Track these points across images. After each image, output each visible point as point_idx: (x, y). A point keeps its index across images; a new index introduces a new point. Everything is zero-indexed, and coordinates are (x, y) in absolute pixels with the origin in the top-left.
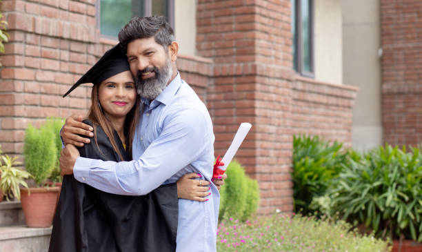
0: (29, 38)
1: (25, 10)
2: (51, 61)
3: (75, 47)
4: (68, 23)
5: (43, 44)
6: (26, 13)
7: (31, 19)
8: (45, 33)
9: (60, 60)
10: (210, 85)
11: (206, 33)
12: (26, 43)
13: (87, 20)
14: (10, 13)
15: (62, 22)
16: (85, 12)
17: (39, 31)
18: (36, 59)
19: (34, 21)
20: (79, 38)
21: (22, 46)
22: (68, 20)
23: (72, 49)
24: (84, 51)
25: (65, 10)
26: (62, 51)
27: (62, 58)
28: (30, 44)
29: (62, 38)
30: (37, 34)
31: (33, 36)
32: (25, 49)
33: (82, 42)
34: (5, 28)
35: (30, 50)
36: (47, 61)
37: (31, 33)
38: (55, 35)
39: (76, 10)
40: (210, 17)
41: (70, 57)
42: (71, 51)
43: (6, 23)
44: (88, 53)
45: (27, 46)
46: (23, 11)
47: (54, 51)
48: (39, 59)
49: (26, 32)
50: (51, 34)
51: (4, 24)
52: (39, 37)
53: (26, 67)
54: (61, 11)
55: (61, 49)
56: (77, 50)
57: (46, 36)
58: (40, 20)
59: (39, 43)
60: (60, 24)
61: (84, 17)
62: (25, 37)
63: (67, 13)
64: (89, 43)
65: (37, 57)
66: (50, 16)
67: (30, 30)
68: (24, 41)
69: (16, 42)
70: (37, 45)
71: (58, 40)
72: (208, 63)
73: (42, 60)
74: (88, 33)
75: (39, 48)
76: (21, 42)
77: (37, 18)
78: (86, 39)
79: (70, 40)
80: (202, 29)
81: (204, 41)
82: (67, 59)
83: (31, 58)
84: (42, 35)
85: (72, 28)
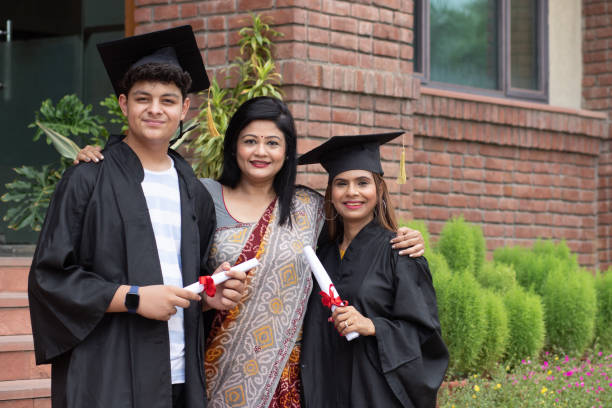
0: (314, 96)
1: (308, 56)
2: (346, 126)
3: (382, 106)
4: (372, 72)
5: (336, 104)
6: (310, 60)
7: (316, 69)
8: (336, 87)
9: (361, 125)
10: (603, 152)
11: (598, 73)
12: (309, 103)
13: (401, 66)
14: (286, 61)
15: (364, 72)
16: (398, 56)
17: (328, 85)
18: (324, 125)
19: (321, 70)
20: (388, 93)
21: (305, 106)
22: (371, 68)
23: (379, 108)
24: (397, 110)
25: (368, 54)
26: (362, 112)
27: (363, 123)
28: (315, 104)
29: (363, 94)
30: (327, 90)
31: (320, 92)
32: (308, 110)
33: (393, 98)
34: (280, 83)
35: (314, 112)
36: (341, 126)
37: (317, 88)
38: (352, 89)
39: (383, 53)
40: (603, 50)
41: (374, 121)
42: (376, 112)
43: (280, 76)
44: (402, 114)
45: (311, 107)
46: (305, 58)
47: (351, 112)
48: (329, 125)
49: (309, 87)
50: (346, 89)
51: (278, 77)
52: (329, 94)
53: (309, 136)
54: (361, 55)
55: (361, 109)
56: (385, 109)
57: (340, 91)
58: (330, 69)
59: (329, 103)
60: (359, 74)
61: (397, 62)
62: (309, 94)
63: (371, 57)
64: (405, 99)
65: (327, 122)
66: (345, 63)
67: (316, 84)
68: (307, 100)
69: (295, 101)
70: (326, 106)
71: (357, 97)
72: (600, 119)
73: (333, 125)
74: (402, 84)
75: (329, 109)
76: (303, 102)
77: (324, 66)
78: (398, 93)
79: (375, 96)
80: (591, 67)
81: (594, 85)
82: (371, 124)
83: (317, 124)
84: (333, 91)
85: (379, 78)
